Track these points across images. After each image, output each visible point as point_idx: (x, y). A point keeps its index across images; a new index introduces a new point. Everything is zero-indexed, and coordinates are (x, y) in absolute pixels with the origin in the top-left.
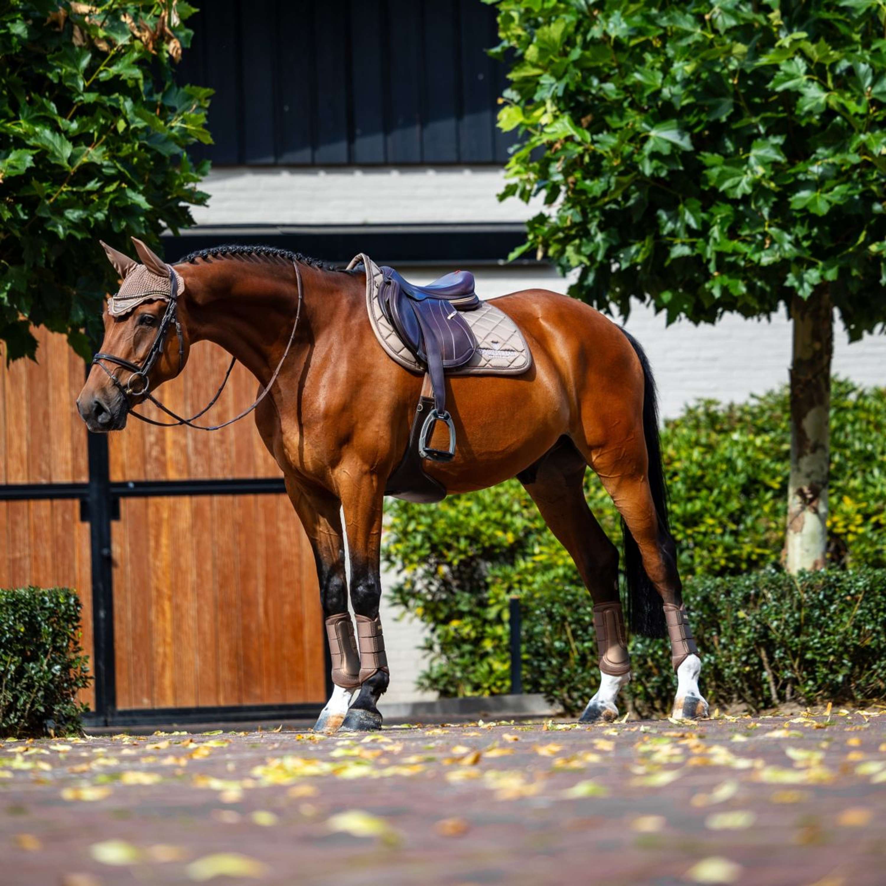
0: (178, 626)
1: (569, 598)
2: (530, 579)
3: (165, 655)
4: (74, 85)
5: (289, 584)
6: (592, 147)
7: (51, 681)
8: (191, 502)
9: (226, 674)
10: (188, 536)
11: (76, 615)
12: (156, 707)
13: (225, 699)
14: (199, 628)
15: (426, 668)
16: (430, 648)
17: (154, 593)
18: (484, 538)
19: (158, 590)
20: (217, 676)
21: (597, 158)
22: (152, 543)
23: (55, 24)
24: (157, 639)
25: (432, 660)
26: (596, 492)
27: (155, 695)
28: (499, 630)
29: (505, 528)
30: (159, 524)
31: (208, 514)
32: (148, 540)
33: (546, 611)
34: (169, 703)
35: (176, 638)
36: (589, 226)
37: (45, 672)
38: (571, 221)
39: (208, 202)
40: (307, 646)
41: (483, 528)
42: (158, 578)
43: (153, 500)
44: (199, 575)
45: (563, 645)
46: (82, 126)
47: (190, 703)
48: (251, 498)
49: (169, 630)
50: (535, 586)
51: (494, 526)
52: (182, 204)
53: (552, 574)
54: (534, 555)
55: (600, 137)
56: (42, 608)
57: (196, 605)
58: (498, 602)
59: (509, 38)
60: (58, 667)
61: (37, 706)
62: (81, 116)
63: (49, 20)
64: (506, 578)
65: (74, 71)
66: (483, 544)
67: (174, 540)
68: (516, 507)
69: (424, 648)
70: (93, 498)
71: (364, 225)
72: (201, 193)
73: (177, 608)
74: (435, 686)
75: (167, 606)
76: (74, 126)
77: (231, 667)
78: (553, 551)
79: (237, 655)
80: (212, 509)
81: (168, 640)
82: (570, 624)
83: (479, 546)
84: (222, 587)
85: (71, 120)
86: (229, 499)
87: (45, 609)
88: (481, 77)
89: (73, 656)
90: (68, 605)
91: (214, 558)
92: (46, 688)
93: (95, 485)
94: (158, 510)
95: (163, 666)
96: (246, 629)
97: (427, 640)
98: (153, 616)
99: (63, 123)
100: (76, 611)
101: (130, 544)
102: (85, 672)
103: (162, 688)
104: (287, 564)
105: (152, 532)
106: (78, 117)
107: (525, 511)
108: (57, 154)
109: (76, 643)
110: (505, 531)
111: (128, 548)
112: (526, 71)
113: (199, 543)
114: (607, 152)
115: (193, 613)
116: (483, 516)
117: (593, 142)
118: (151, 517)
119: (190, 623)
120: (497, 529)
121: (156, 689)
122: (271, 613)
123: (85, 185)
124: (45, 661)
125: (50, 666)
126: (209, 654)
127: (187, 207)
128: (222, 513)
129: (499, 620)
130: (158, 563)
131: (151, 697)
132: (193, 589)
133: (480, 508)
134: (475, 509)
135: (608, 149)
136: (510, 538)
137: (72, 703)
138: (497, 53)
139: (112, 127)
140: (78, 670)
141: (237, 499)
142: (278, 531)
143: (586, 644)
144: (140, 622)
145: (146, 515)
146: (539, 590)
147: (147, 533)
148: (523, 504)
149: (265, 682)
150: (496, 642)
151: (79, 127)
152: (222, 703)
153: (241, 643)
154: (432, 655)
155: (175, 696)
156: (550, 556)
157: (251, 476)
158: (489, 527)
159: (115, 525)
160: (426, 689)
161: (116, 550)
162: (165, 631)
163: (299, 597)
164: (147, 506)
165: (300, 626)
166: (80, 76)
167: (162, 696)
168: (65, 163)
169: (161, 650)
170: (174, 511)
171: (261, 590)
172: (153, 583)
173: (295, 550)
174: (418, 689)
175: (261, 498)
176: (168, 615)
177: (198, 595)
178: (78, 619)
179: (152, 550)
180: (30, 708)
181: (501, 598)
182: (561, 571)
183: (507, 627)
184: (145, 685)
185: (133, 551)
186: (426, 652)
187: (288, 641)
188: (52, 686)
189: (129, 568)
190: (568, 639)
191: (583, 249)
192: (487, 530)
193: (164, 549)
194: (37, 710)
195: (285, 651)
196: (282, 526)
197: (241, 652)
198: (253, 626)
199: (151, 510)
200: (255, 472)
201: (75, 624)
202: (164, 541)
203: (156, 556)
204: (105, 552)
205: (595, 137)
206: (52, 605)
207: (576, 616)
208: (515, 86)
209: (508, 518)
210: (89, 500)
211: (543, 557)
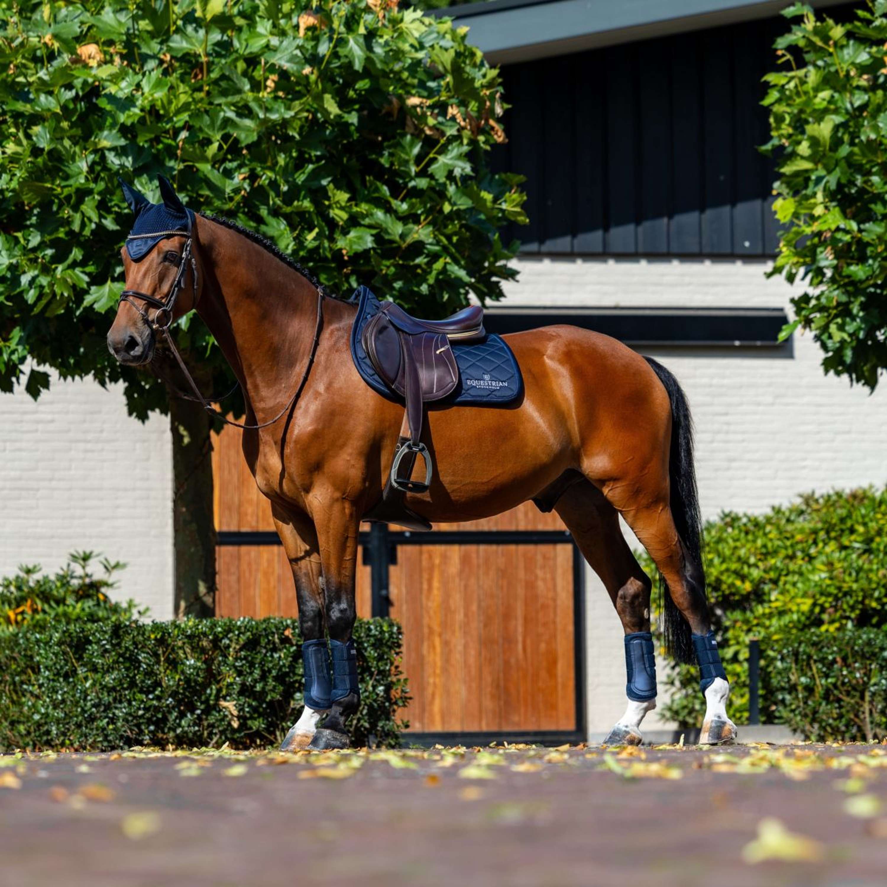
0: (447, 660)
1: (815, 638)
2: (767, 623)
3: (435, 684)
4: (407, 170)
5: (545, 624)
6: (859, 235)
7: (375, 701)
8: (460, 550)
9: (488, 704)
10: (457, 580)
11: (398, 643)
12: (427, 730)
13: (488, 725)
14: (465, 661)
15: (668, 701)
16: (672, 683)
17: (426, 630)
18: (724, 587)
19: (430, 628)
20: (480, 705)
21: (862, 245)
22: (425, 586)
23: (389, 114)
24: (429, 670)
25: (673, 694)
26: (823, 547)
27: (426, 721)
28: (738, 668)
29: (743, 578)
30: (431, 569)
31: (475, 561)
32: (421, 583)
33: (793, 650)
34: (438, 728)
35: (445, 670)
36: (851, 306)
37: (370, 693)
38: (837, 301)
39: (518, 277)
40: (560, 680)
41: (724, 578)
42: (430, 618)
43: (426, 548)
44: (466, 615)
45: (808, 680)
46: (412, 206)
47: (456, 727)
48: (512, 548)
49: (439, 664)
50: (772, 629)
51: (733, 576)
52: (494, 279)
53: (786, 619)
54: (770, 601)
55: (867, 226)
56: (368, 636)
57: (463, 641)
58: (738, 643)
59: (780, 137)
60: (381, 688)
61: (362, 722)
62: (411, 198)
63: (384, 111)
64: (746, 621)
65: (407, 158)
66: (723, 592)
67: (445, 584)
68: (752, 560)
69: (666, 683)
70: (374, 544)
71: (616, 308)
72: (510, 269)
73: (446, 644)
74: (676, 717)
75: (437, 641)
76: (405, 206)
77: (493, 696)
78: (788, 599)
79: (498, 686)
80: (478, 557)
81: (438, 671)
82: (815, 661)
83: (720, 593)
84: (486, 625)
85: (402, 201)
86: (493, 548)
87: (371, 636)
88: (722, 178)
89: (394, 679)
90: (391, 634)
91: (479, 601)
92: (371, 707)
93: (376, 534)
94: (430, 557)
95: (433, 695)
96: (507, 663)
97: (669, 676)
98: (425, 651)
99: (395, 203)
100: (398, 638)
101: (406, 587)
102: (406, 693)
103: (432, 715)
104: (544, 607)
105: (425, 576)
106: (408, 200)
107: (760, 564)
108: (390, 231)
109: (397, 667)
110: (743, 581)
111: (404, 590)
112: (798, 165)
113: (466, 587)
114: (873, 240)
115: (460, 648)
116: (724, 566)
117: (860, 231)
118: (425, 563)
119: (457, 657)
120: (736, 579)
121: (427, 715)
122: (529, 650)
123: (413, 260)
124: (371, 683)
125: (374, 687)
126: (474, 685)
127: (498, 283)
128: (487, 561)
129: (735, 659)
130: (430, 604)
131: (421, 721)
132: (460, 628)
133: (721, 560)
134: (716, 561)
135: (875, 237)
136: (747, 586)
137: (393, 721)
138: (767, 151)
139: (438, 208)
140: (399, 691)
141: (501, 549)
142: (536, 577)
143: (830, 680)
144: (413, 655)
145: (420, 561)
146: (776, 633)
147: (421, 577)
148: (759, 557)
149: (522, 710)
150: (735, 679)
151: (409, 207)
152: (485, 728)
153: (501, 675)
154: (674, 689)
155: (443, 722)
156: (785, 603)
157: (513, 528)
158: (729, 577)
159: (393, 570)
160: (668, 720)
161: (394, 592)
162: (435, 663)
163: (554, 636)
164: (421, 553)
165: (553, 662)
166: (412, 162)
167: (432, 721)
168: (397, 238)
169: (431, 680)
170: (445, 557)
171: (520, 629)
172: (426, 621)
173: (551, 594)
174: (660, 720)
175: (522, 548)
176: (438, 649)
177: (465, 633)
178: (399, 646)
179: (425, 592)
180: (357, 724)
181: (741, 639)
182: (795, 617)
183: (746, 665)
184: (417, 711)
185: (408, 593)
186: (668, 687)
187: (543, 674)
188: (375, 705)
189: (404, 608)
190: (813, 675)
191: (847, 328)
192: (728, 579)
193: (435, 592)
194: (362, 726)
195: (540, 684)
196: (540, 573)
197: (502, 683)
198: (513, 661)
199: (425, 556)
200: (517, 526)
201: (397, 650)
202: (436, 584)
203: (428, 598)
204: (384, 592)
205: (862, 226)
206: (377, 633)
207: (821, 655)
208: (784, 179)
209: (746, 569)
210: (370, 546)
211: (778, 604)
